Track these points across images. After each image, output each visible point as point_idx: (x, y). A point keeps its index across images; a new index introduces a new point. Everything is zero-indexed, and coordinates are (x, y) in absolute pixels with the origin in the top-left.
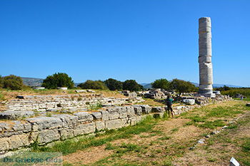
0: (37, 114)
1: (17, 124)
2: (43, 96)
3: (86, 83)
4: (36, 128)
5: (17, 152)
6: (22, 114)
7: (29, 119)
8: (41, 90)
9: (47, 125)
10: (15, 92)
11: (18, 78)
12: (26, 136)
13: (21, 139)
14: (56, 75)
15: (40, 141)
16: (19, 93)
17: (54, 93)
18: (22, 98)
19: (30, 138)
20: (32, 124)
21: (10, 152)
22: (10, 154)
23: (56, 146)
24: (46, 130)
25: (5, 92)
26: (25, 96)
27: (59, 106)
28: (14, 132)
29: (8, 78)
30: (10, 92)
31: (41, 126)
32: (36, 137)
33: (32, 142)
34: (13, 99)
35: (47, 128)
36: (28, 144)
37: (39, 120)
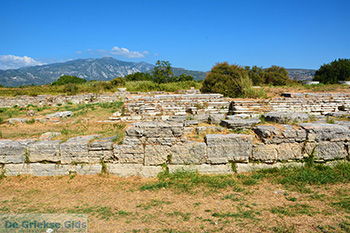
0: (313, 119)
1: (288, 130)
2: (316, 94)
4: (312, 136)
5: (287, 165)
6: (294, 117)
7: (303, 125)
8: (314, 86)
9: (328, 135)
10: (279, 89)
11: (282, 70)
12: (298, 146)
13: (292, 150)
14: (335, 64)
15: (317, 155)
16: (284, 90)
17: (333, 90)
18: (289, 96)
19: (303, 149)
20: (308, 131)
21: (279, 163)
22: (278, 165)
23: (339, 167)
24: (326, 142)
25: (267, 88)
26: (293, 93)
27: (341, 109)
28: (284, 139)
29: (270, 70)
30: (273, 88)
31: (319, 137)
32: (311, 149)
33: (306, 155)
34: (277, 97)
35: (328, 140)
36: (300, 157)
37: (316, 126)
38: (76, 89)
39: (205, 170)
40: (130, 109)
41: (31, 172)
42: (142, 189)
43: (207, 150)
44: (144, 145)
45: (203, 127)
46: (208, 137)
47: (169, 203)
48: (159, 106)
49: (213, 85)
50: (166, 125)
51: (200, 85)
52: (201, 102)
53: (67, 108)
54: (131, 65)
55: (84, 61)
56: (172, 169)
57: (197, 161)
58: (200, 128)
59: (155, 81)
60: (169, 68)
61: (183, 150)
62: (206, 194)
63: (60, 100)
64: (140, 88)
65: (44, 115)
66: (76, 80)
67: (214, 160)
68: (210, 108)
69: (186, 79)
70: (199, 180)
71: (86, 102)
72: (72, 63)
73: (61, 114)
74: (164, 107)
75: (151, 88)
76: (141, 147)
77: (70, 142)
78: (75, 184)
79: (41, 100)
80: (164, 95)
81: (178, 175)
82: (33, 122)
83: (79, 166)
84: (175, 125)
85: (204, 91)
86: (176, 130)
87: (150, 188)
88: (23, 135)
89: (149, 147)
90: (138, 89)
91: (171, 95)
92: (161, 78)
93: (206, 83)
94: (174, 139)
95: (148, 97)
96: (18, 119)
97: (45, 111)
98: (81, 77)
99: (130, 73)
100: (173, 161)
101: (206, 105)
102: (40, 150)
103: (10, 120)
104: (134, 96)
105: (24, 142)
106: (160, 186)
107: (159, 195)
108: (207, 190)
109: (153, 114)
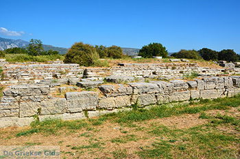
0: (137, 80)
1: (122, 87)
2: (140, 64)
3: (180, 53)
4: (136, 91)
5: (121, 110)
6: (125, 79)
7: (131, 84)
8: (138, 59)
9: (146, 90)
10: (117, 60)
11: (119, 48)
12: (128, 98)
13: (124, 100)
14: (151, 45)
15: (139, 103)
16: (120, 61)
17: (149, 62)
18: (123, 65)
19: (131, 99)
20: (133, 88)
21: (116, 110)
22: (115, 111)
23: (152, 109)
24: (145, 94)
25: (109, 60)
26: (125, 64)
27: (154, 73)
28: (119, 93)
29: (111, 48)
30: (113, 60)
31: (140, 91)
32: (136, 99)
33: (133, 103)
34: (116, 66)
35: (146, 93)
36: (130, 105)
37: (138, 85)
39: (65, 117)
40: (8, 75)
42: (18, 135)
43: (67, 104)
44: (19, 102)
45: (64, 87)
46: (68, 94)
47: (39, 144)
48: (32, 73)
49: (73, 57)
50: (36, 87)
51: (64, 58)
52: (63, 70)
54: (10, 41)
56: (42, 118)
57: (60, 111)
58: (61, 88)
59: (30, 54)
60: (40, 45)
61: (49, 104)
62: (67, 134)
64: (18, 59)
67: (72, 110)
68: (70, 74)
69: (53, 53)
70: (61, 125)
74: (36, 74)
75: (26, 59)
76: (17, 103)
80: (36, 64)
81: (47, 122)
84: (43, 86)
85: (66, 62)
86: (44, 90)
87: (24, 134)
89: (23, 103)
90: (15, 60)
91: (42, 64)
92: (34, 52)
93: (68, 56)
94: (42, 96)
95: (23, 66)
99: (9, 47)
100: (42, 112)
101: (67, 72)
104: (12, 65)
106: (32, 132)
107: (31, 139)
108: (68, 131)
109: (27, 78)
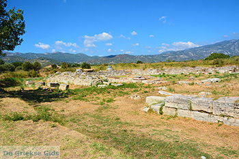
38: (222, 62)
41: (192, 116)
53: (215, 76)
55: (228, 42)
63: (211, 70)
65: (200, 80)
66: (222, 56)
71: (230, 72)
72: (219, 44)
73: (212, 80)
77: (221, 100)
78: (222, 130)
79: (198, 70)
82: (193, 84)
83: (226, 118)
88: (188, 92)
96: (184, 82)
97: (200, 77)
98: (226, 54)
102: (199, 103)
103: (180, 82)
105: (190, 96)
